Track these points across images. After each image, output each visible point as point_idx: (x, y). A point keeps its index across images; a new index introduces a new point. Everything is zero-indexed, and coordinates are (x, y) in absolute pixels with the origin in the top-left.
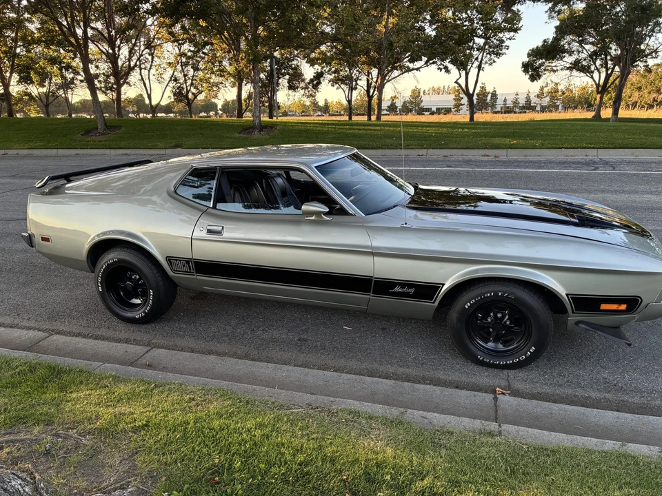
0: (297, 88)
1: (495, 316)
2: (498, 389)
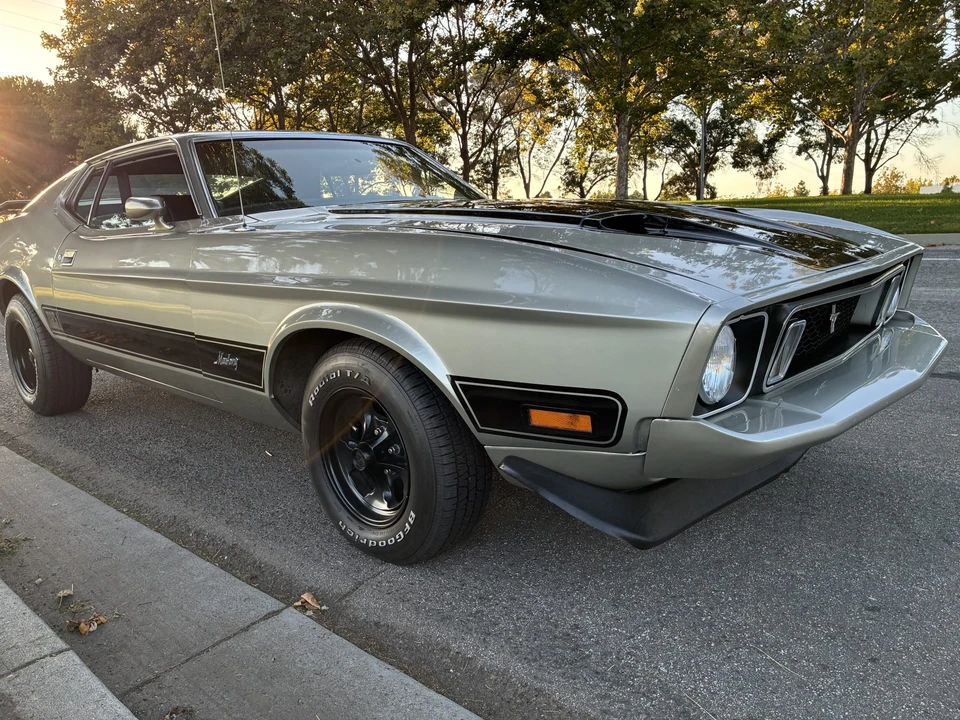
0: (749, 163)
2: (306, 596)
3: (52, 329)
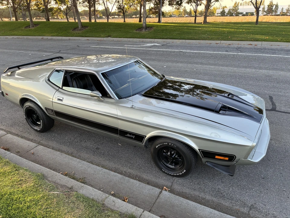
1: (171, 153)
2: (165, 187)
3: (49, 114)
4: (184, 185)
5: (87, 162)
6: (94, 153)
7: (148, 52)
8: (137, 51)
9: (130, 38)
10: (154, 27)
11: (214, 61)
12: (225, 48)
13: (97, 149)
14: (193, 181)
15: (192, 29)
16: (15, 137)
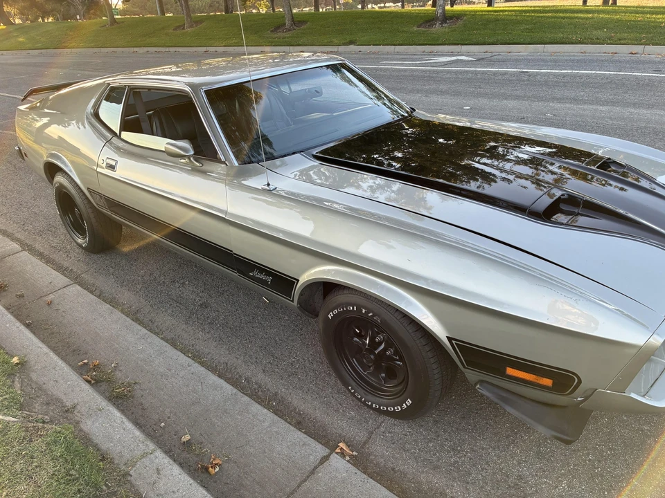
1: (372, 339)
2: (341, 445)
3: (98, 205)
4: (407, 446)
5: (162, 339)
6: (189, 318)
7: (434, 75)
8: (407, 73)
9: (401, 45)
10: (466, 15)
11: (615, 95)
12: (655, 63)
13: (205, 306)
14: (438, 436)
15: (567, 18)
16: (35, 260)
